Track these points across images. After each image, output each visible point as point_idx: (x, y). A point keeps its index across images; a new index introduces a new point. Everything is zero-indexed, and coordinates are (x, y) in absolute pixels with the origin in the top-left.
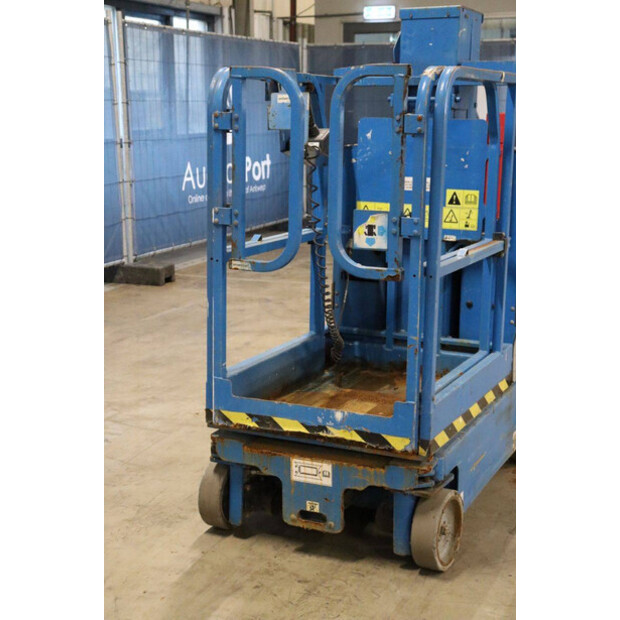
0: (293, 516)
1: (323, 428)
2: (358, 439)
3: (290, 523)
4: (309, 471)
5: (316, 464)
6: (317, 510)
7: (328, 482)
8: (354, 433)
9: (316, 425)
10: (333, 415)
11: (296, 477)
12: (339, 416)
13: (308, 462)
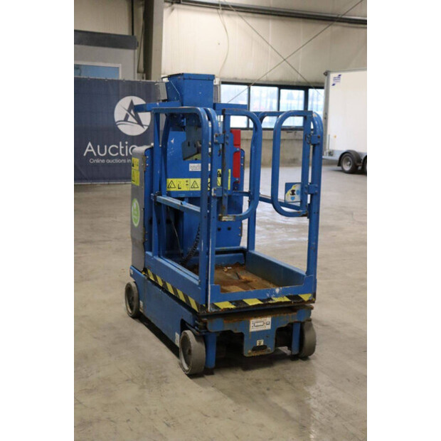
0: (250, 351)
1: (270, 299)
2: (287, 300)
3: (248, 356)
4: (259, 324)
5: (263, 319)
6: (262, 344)
7: (269, 327)
8: (285, 297)
9: (266, 298)
10: (275, 290)
11: (252, 329)
12: (277, 290)
13: (259, 319)
